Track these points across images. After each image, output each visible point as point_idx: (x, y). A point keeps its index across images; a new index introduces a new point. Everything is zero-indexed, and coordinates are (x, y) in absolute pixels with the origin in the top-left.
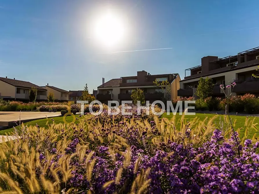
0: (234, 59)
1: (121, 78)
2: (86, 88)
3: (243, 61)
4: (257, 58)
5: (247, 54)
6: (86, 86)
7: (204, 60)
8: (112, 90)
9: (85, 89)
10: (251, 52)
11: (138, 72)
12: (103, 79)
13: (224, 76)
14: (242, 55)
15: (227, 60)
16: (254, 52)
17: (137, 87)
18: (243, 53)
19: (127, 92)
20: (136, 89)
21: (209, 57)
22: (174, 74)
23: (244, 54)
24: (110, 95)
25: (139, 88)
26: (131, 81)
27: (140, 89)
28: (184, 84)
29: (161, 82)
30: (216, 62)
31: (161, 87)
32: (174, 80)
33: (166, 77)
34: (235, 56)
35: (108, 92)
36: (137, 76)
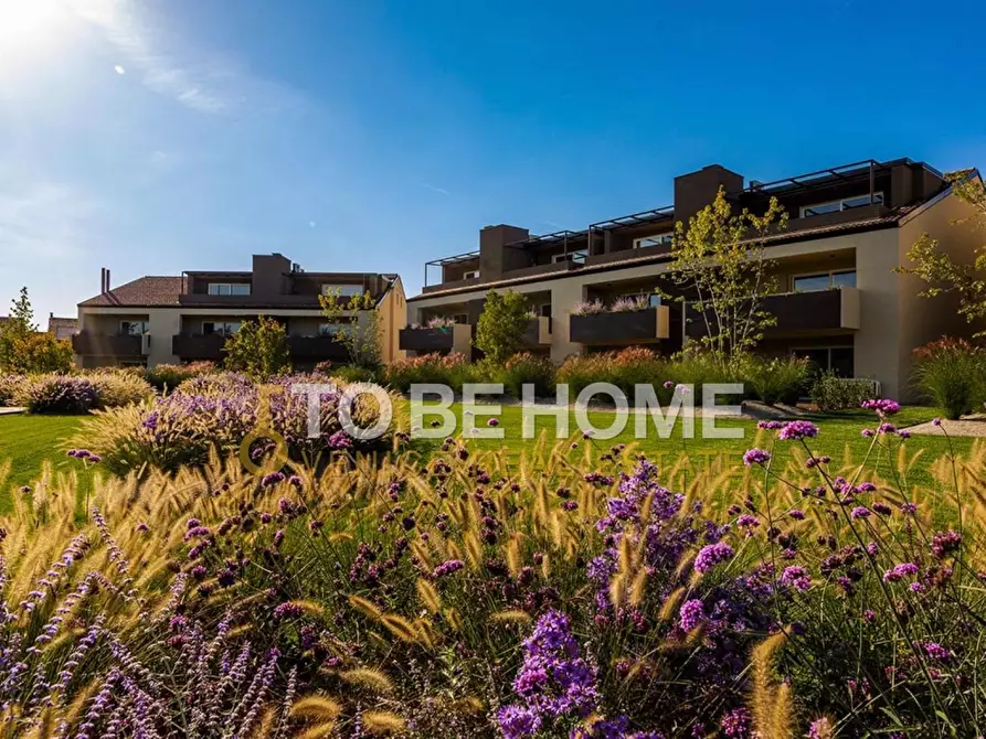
0: (577, 242)
1: (185, 275)
2: (23, 305)
3: (599, 250)
4: (635, 247)
5: (611, 230)
6: (24, 297)
7: (487, 234)
8: (146, 317)
9: (15, 307)
10: (623, 225)
11: (254, 257)
12: (106, 275)
13: (549, 292)
14: (599, 233)
15: (555, 242)
16: (631, 225)
17: (261, 313)
18: (600, 226)
19: (209, 328)
20: (255, 318)
21: (505, 230)
22: (386, 275)
23: (604, 228)
24: (133, 336)
25: (266, 317)
26: (228, 289)
27: (270, 319)
28: (420, 309)
29: (348, 299)
30: (521, 246)
31: (348, 318)
32: (387, 297)
33: (359, 283)
34: (580, 234)
35: (126, 326)
36: (251, 271)
